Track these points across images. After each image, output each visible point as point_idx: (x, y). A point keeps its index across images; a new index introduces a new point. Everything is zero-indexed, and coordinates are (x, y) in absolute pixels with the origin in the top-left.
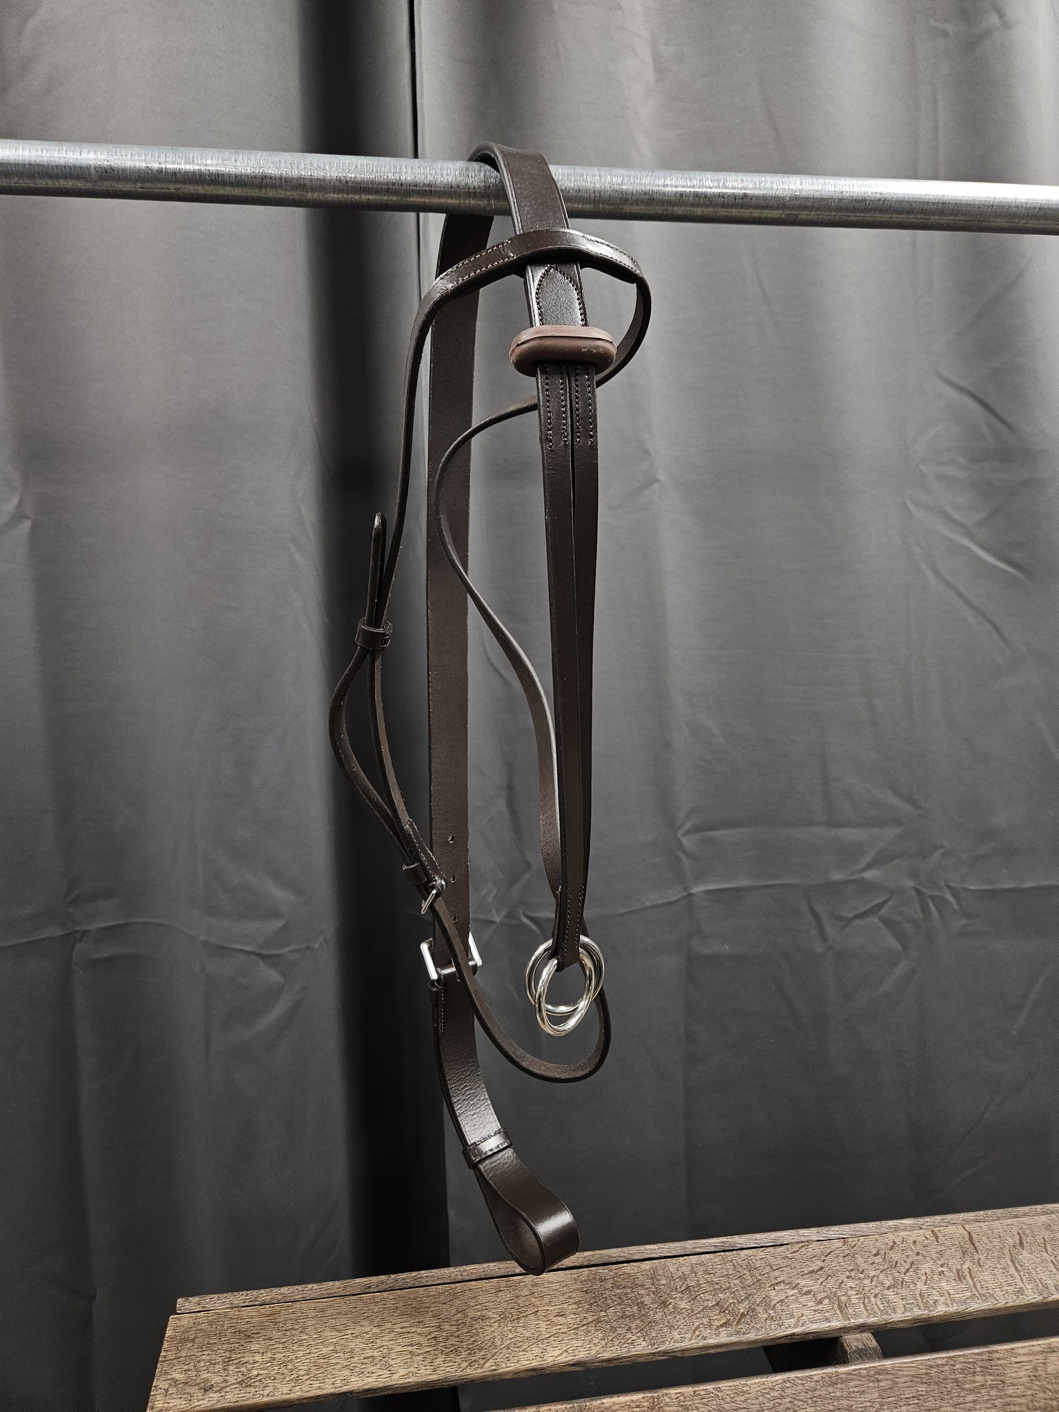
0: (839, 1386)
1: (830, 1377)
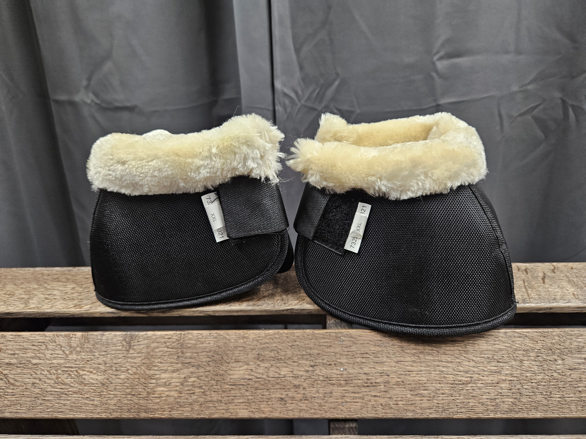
0: (313, 341)
1: (308, 335)
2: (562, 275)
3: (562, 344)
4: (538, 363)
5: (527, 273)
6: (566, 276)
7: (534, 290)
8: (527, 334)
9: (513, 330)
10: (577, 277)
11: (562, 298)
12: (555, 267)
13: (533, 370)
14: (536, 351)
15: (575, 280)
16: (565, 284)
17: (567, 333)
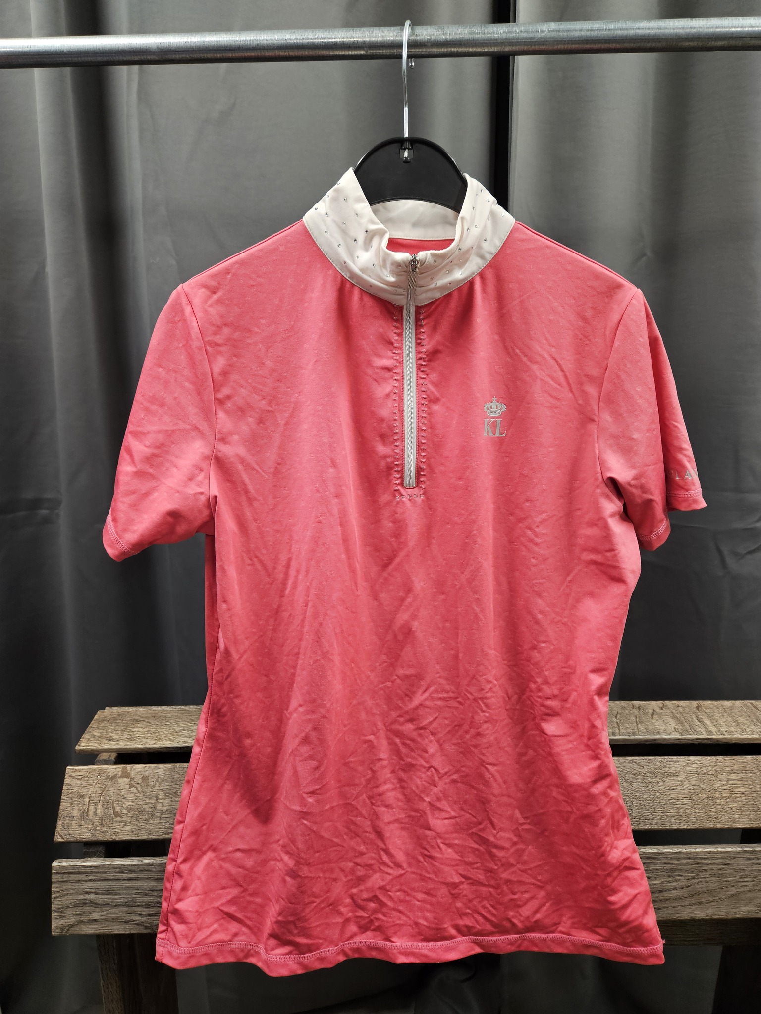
2: (669, 712)
3: (663, 769)
4: (644, 785)
5: (640, 710)
6: (672, 713)
7: (643, 725)
8: (636, 761)
9: (624, 758)
10: (681, 713)
11: (665, 732)
12: (664, 705)
13: (640, 790)
14: (643, 774)
15: (678, 716)
16: (669, 719)
17: (667, 760)
